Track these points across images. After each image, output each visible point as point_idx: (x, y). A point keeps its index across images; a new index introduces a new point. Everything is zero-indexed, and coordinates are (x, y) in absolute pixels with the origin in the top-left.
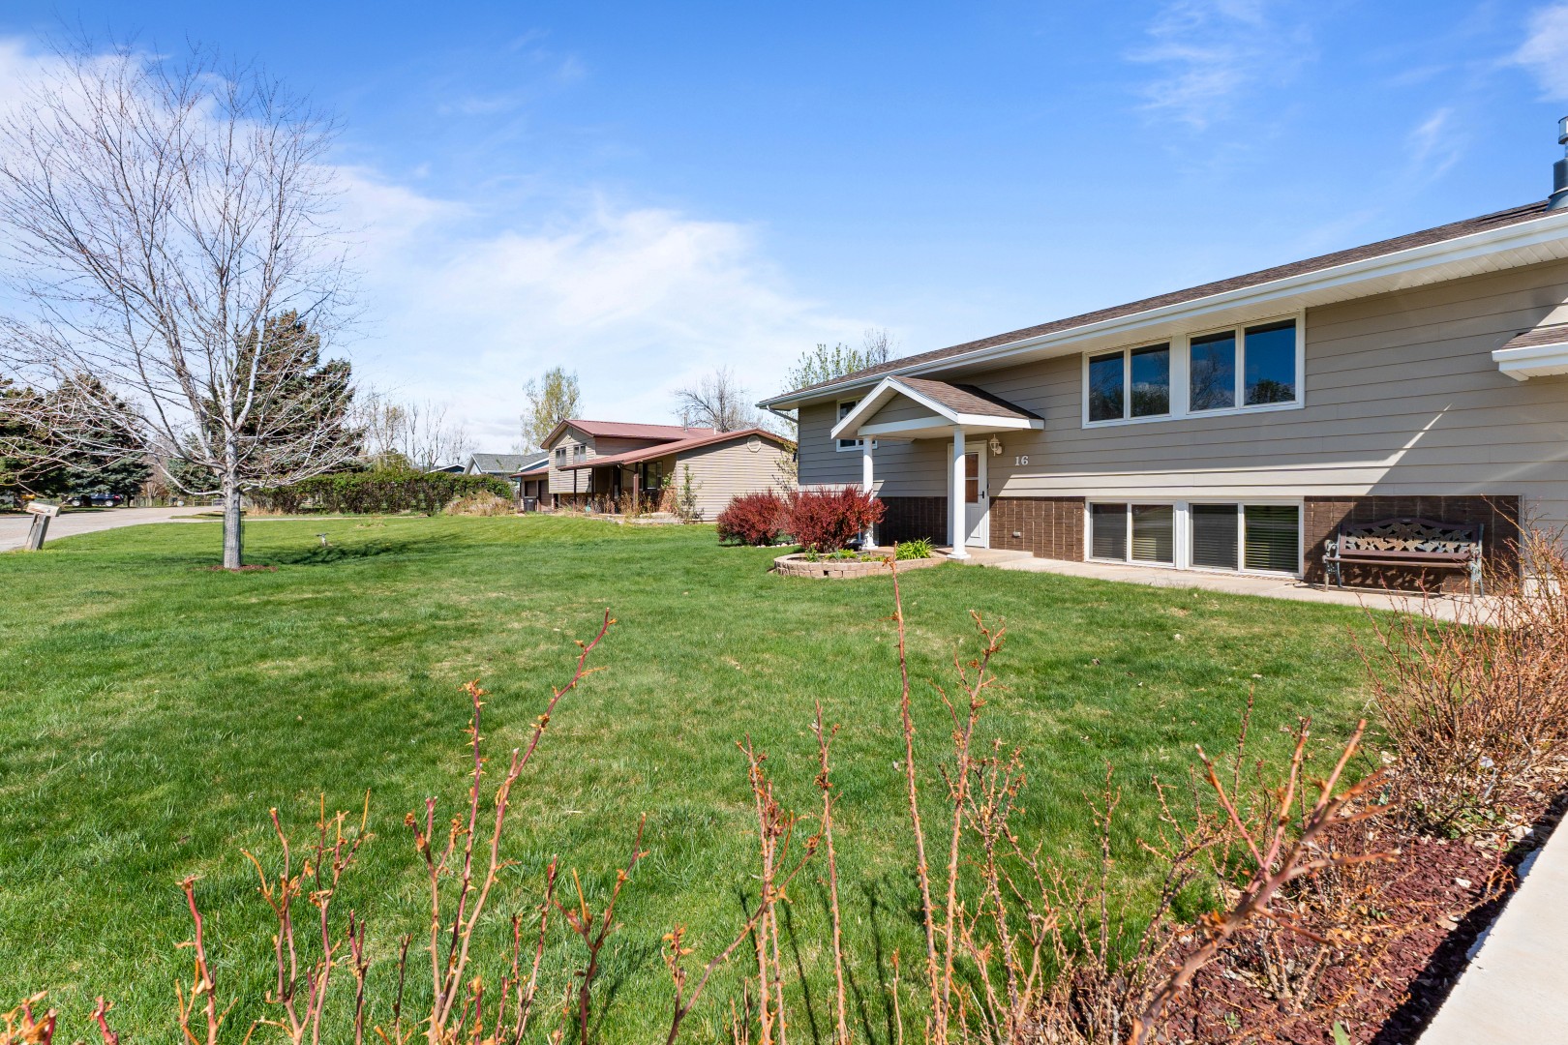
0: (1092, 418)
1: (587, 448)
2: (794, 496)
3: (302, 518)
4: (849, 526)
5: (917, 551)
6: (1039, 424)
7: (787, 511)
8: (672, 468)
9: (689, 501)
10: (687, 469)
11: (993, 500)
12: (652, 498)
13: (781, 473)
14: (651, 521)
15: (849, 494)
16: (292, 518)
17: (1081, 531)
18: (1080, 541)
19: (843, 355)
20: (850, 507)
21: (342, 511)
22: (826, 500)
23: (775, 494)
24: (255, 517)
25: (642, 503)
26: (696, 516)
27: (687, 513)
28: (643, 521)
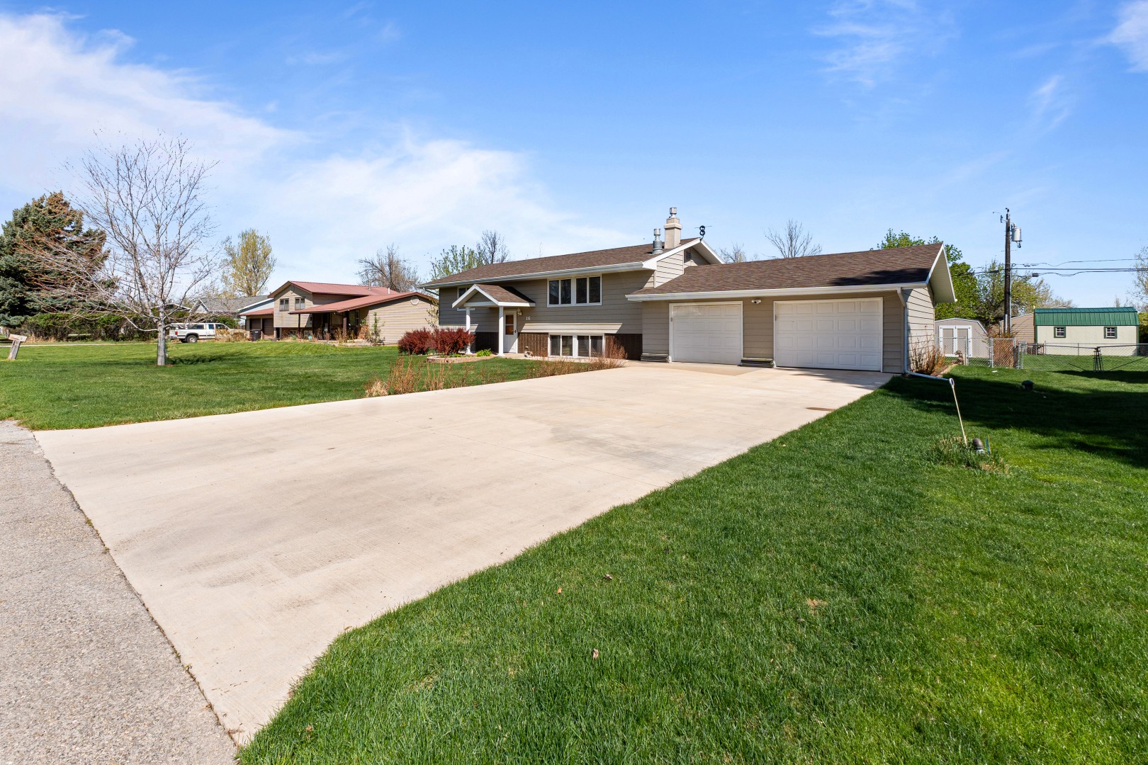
0: (550, 303)
1: (306, 300)
2: (437, 331)
3: (71, 344)
4: (459, 344)
5: (485, 354)
6: (533, 305)
7: (433, 339)
8: (366, 315)
9: (376, 333)
10: (375, 315)
11: (519, 334)
12: (354, 331)
13: (430, 317)
14: (354, 344)
15: (460, 331)
16: (64, 344)
17: (547, 346)
18: (547, 349)
19: (466, 252)
20: (460, 337)
21: (103, 339)
22: (450, 333)
23: (427, 330)
24: (33, 344)
25: (349, 334)
26: (380, 341)
27: (375, 340)
28: (349, 344)
